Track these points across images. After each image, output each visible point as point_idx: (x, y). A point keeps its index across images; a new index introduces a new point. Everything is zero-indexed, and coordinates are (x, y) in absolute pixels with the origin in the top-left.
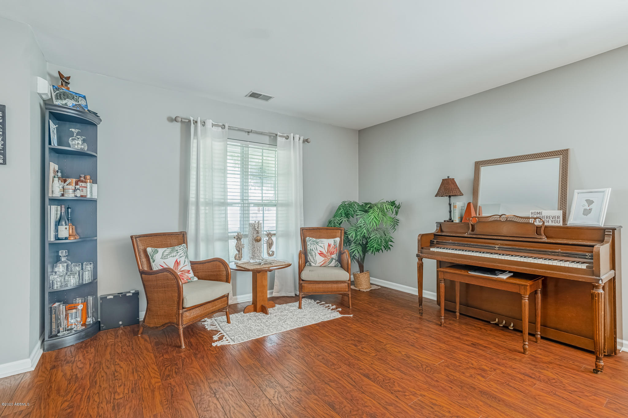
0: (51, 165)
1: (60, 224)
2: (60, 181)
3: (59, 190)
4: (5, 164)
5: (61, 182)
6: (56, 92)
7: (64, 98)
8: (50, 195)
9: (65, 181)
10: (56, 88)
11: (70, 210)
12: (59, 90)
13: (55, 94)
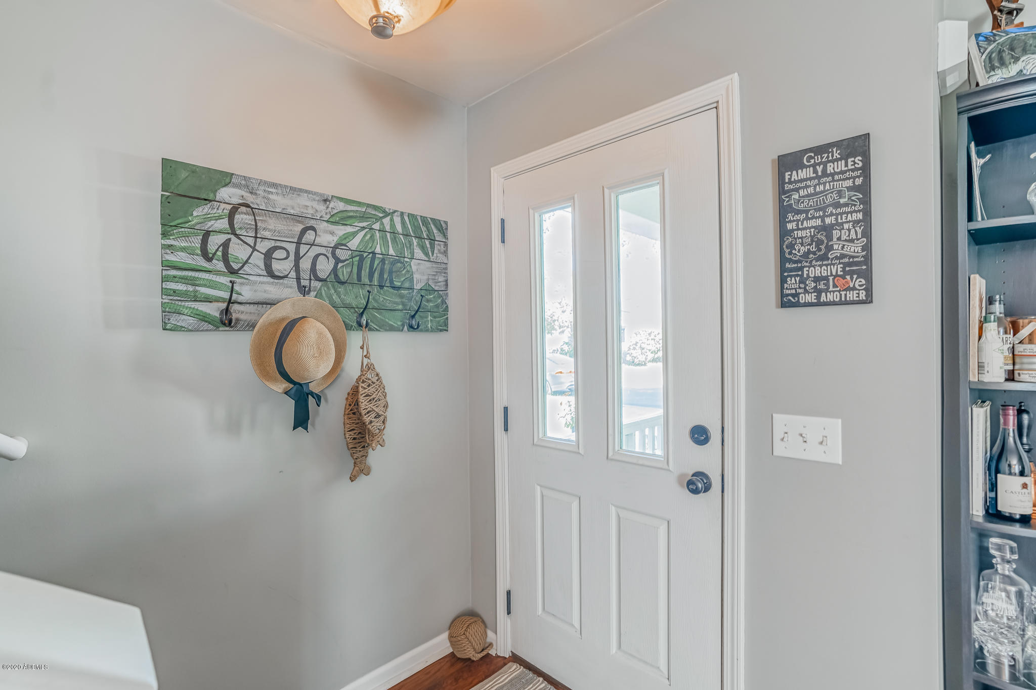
0: (975, 284)
1: (1004, 466)
2: (1002, 330)
3: (1002, 360)
4: (871, 302)
5: (1006, 333)
6: (986, 49)
7: (1013, 57)
8: (973, 377)
9: (1016, 329)
10: (987, 39)
11: (1025, 417)
12: (994, 41)
13: (984, 57)
